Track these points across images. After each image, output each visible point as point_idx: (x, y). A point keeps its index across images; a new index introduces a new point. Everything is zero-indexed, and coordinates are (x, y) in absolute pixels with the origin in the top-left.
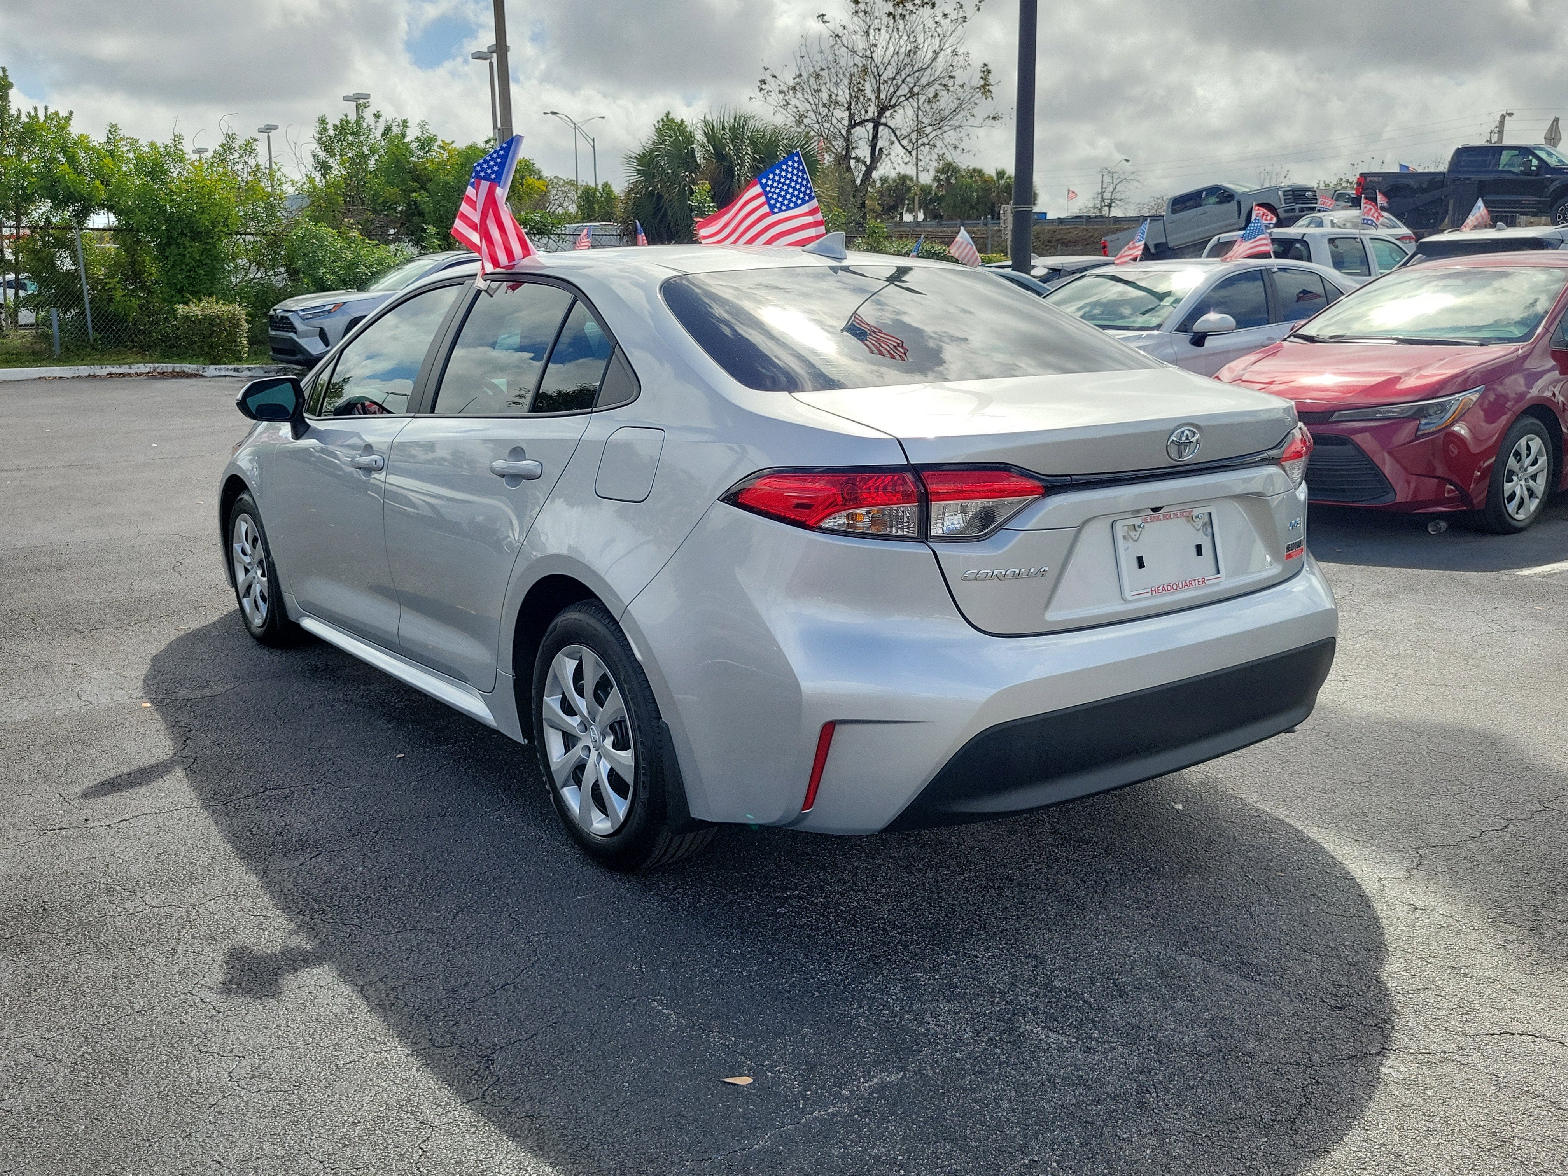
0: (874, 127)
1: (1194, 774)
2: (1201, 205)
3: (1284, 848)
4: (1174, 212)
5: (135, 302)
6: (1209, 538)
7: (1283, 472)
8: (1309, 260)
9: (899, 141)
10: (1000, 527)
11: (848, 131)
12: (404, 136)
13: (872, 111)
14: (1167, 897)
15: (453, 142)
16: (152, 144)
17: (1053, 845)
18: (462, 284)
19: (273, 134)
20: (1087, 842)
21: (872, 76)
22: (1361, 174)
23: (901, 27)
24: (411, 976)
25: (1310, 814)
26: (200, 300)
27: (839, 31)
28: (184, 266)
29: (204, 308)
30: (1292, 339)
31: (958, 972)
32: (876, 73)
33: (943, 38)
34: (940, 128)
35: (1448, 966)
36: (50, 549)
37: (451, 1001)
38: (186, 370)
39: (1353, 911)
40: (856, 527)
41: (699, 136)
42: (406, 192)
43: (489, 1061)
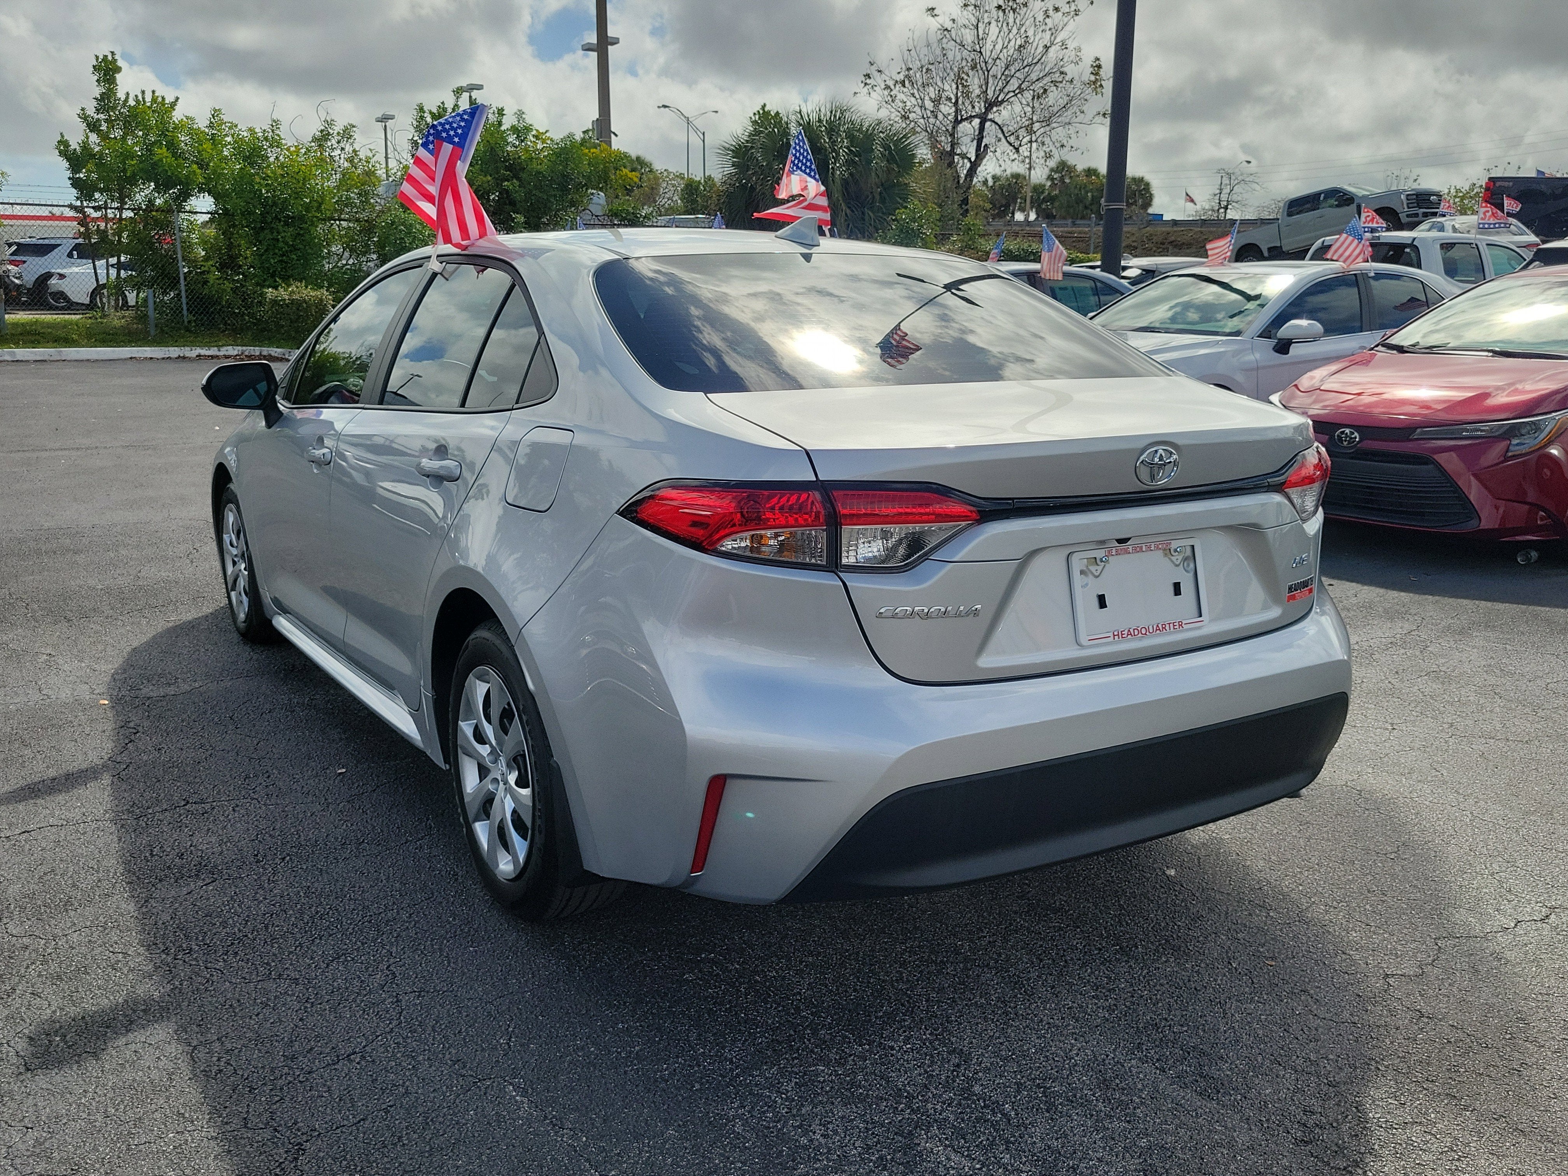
0: (981, 123)
1: (1197, 835)
2: (1318, 209)
3: (1281, 930)
4: (1290, 215)
5: (228, 286)
6: (1191, 575)
7: (1287, 502)
8: (1419, 267)
9: (1006, 138)
10: (925, 557)
11: (954, 128)
12: (500, 124)
13: (980, 107)
14: (1132, 985)
15: (547, 131)
16: (251, 130)
17: (1016, 913)
18: (421, 266)
19: (390, 123)
20: (1055, 911)
21: (980, 72)
22: (1490, 179)
23: (1011, 21)
24: (254, 1037)
25: (1320, 889)
26: (289, 286)
27: (948, 25)
28: (277, 251)
29: (293, 292)
30: (1380, 348)
31: (866, 1067)
32: (984, 68)
33: (1054, 31)
34: (1048, 125)
35: (1447, 1095)
36: (74, 531)
37: (286, 1070)
38: (273, 354)
39: (1346, 1015)
40: (759, 552)
41: (794, 130)
42: (499, 181)
43: (300, 1148)
